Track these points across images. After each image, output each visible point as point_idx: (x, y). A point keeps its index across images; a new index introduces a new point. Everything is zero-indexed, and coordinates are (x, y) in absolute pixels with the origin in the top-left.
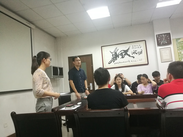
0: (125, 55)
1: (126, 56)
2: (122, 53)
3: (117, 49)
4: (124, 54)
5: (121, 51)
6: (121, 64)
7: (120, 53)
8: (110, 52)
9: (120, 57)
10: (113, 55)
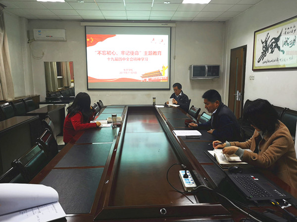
0: (275, 47)
1: (276, 49)
2: (272, 45)
3: (269, 36)
4: (274, 44)
5: (272, 40)
6: (269, 64)
7: (271, 43)
8: (262, 41)
9: (270, 50)
10: (263, 47)
